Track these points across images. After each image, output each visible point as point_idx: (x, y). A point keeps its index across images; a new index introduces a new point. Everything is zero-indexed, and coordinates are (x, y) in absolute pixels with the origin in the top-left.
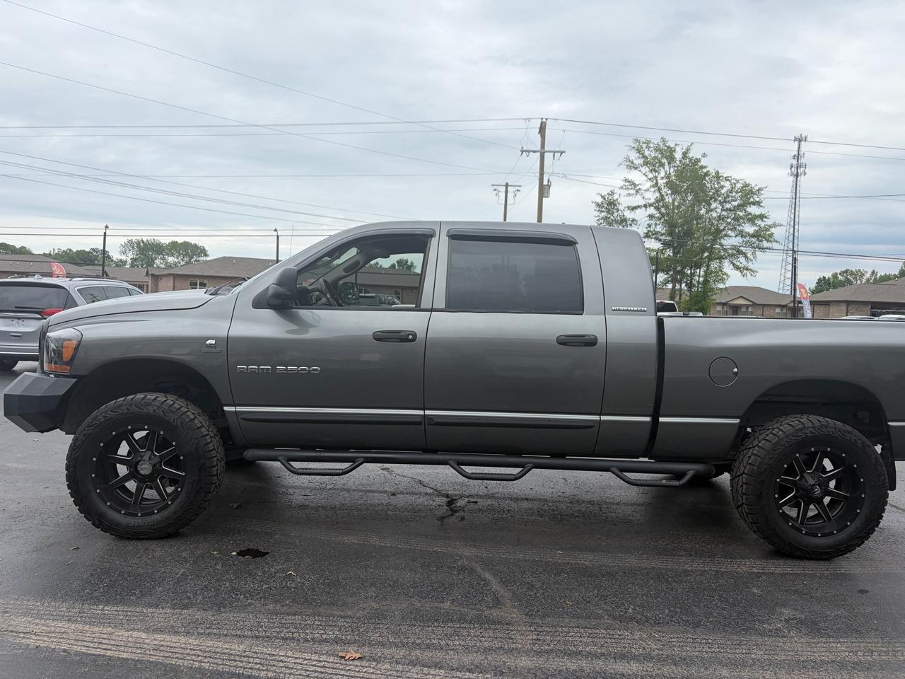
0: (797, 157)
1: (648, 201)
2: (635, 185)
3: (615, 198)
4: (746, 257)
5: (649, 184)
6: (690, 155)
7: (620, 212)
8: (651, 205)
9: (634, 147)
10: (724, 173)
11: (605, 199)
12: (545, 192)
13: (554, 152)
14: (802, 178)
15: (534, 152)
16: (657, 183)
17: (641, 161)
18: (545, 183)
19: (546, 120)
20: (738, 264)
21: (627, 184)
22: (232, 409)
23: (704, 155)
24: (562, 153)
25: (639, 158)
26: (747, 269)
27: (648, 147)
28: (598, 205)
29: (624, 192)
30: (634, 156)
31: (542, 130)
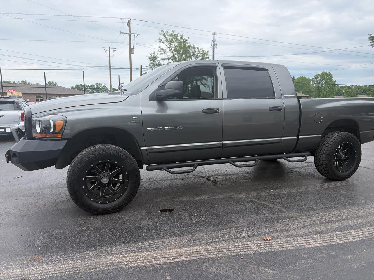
0: (214, 41)
1: (169, 57)
2: (164, 50)
3: (156, 55)
4: (205, 80)
5: (168, 49)
6: (184, 38)
7: (158, 61)
8: (170, 58)
9: (162, 34)
10: (196, 46)
11: (152, 55)
12: (132, 51)
13: (135, 34)
14: (215, 49)
15: (127, 33)
16: (171, 49)
17: (165, 40)
18: (132, 47)
19: (130, 19)
20: (203, 82)
21: (160, 49)
22: (144, 148)
23: (189, 38)
24: (138, 34)
25: (164, 38)
26: (206, 85)
27: (167, 34)
28: (150, 58)
29: (159, 53)
30: (162, 37)
31: (129, 23)
